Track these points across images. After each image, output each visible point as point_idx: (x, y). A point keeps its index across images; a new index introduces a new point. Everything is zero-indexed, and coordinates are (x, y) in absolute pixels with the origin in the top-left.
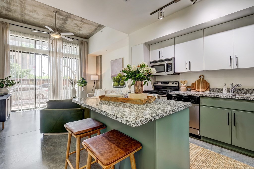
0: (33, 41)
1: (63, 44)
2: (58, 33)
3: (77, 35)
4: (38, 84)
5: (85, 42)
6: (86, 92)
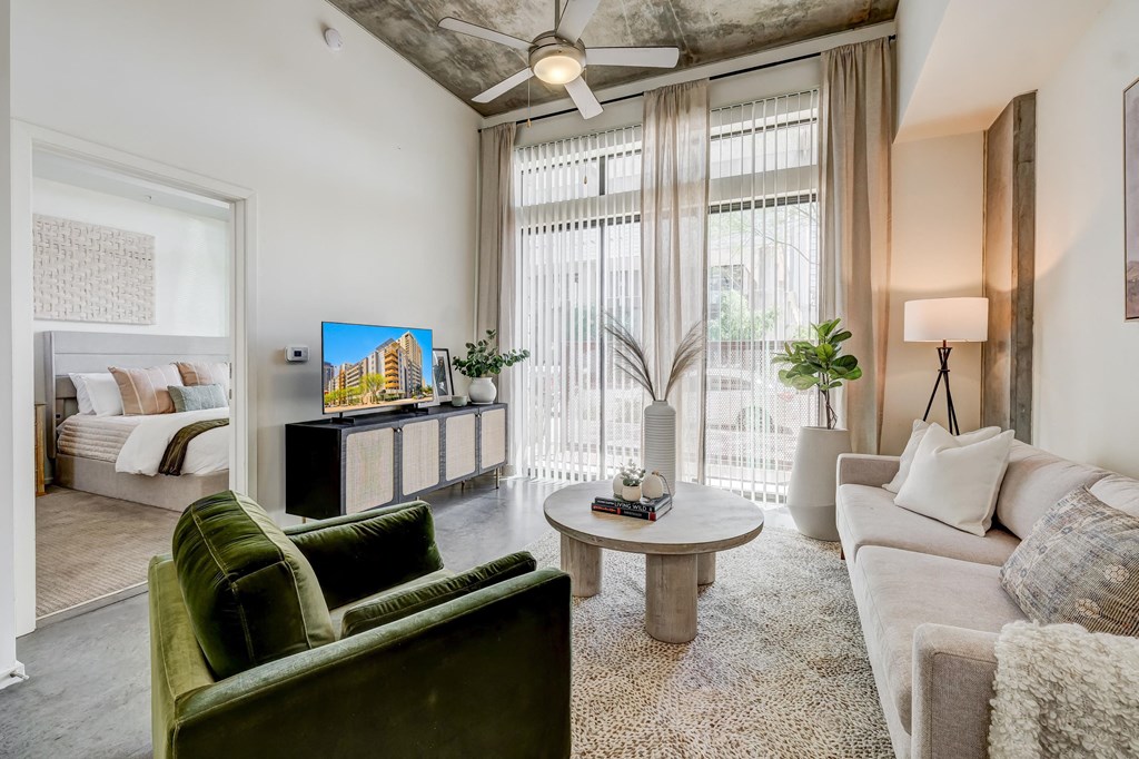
2: (553, 40)
5: (872, 49)
6: (846, 435)
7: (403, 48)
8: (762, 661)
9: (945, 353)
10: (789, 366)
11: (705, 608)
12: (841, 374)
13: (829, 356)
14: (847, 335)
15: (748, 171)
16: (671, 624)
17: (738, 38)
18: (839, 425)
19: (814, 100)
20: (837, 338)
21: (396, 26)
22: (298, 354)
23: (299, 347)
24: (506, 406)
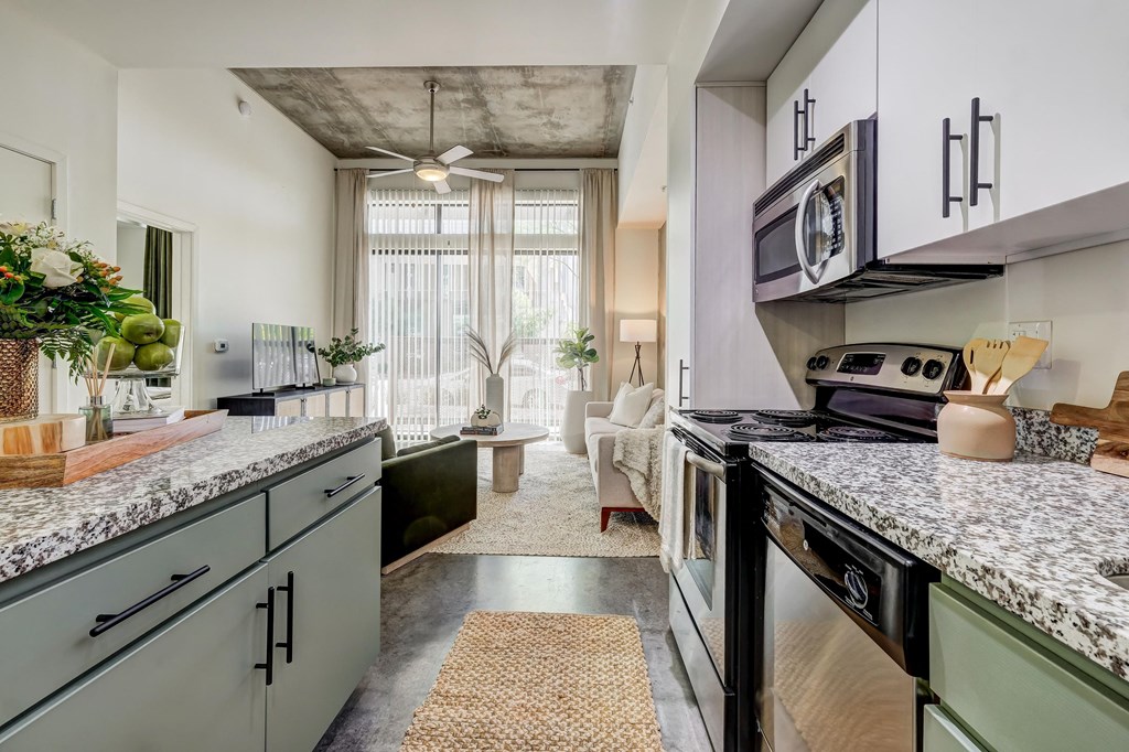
0: (432, 210)
1: (517, 202)
2: (432, 161)
3: (566, 150)
4: (445, 370)
5: (606, 173)
6: (592, 393)
7: (290, 114)
8: (550, 492)
9: (638, 347)
10: (562, 355)
11: (521, 480)
12: (588, 360)
13: (583, 349)
14: (592, 337)
15: (538, 232)
16: (507, 483)
17: (531, 150)
18: (588, 388)
19: (576, 195)
20: (587, 339)
21: (290, 102)
22: (223, 346)
23: (223, 340)
24: (364, 386)
